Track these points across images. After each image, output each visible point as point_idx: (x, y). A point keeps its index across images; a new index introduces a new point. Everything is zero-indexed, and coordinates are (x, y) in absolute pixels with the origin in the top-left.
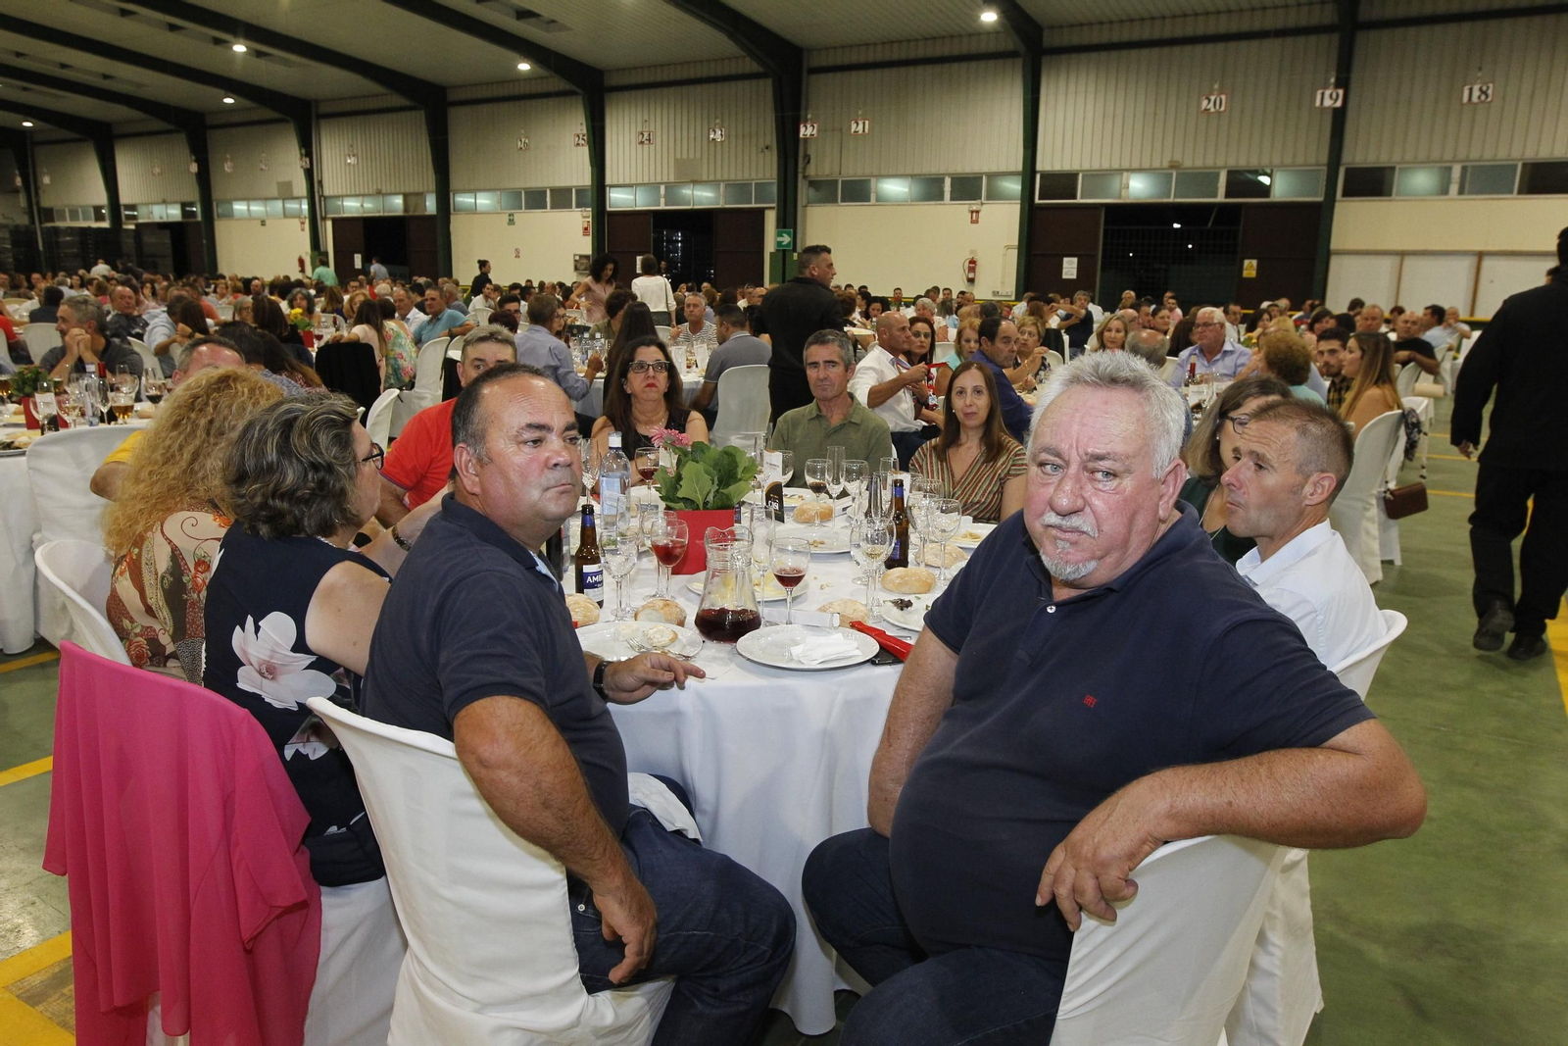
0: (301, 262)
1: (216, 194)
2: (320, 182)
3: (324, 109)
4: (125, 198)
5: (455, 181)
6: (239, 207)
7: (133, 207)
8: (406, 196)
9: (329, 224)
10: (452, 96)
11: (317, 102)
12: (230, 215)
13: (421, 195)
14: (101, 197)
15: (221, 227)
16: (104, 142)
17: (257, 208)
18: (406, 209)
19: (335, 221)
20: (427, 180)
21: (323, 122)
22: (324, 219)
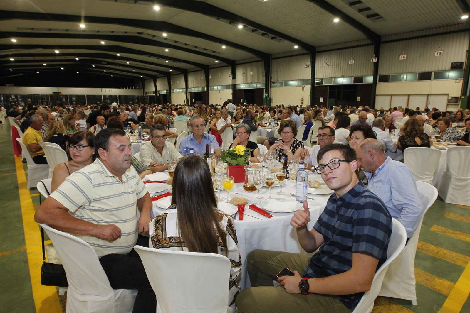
0: (184, 101)
1: (172, 88)
2: (188, 85)
3: (189, 71)
4: (158, 90)
5: (210, 85)
6: (175, 90)
7: (159, 91)
8: (202, 87)
9: (189, 93)
10: (210, 67)
11: (188, 69)
12: (173, 92)
13: (204, 87)
14: (154, 90)
15: (172, 94)
16: (155, 79)
17: (178, 90)
18: (202, 90)
19: (190, 93)
20: (204, 84)
21: (189, 73)
22: (188, 92)
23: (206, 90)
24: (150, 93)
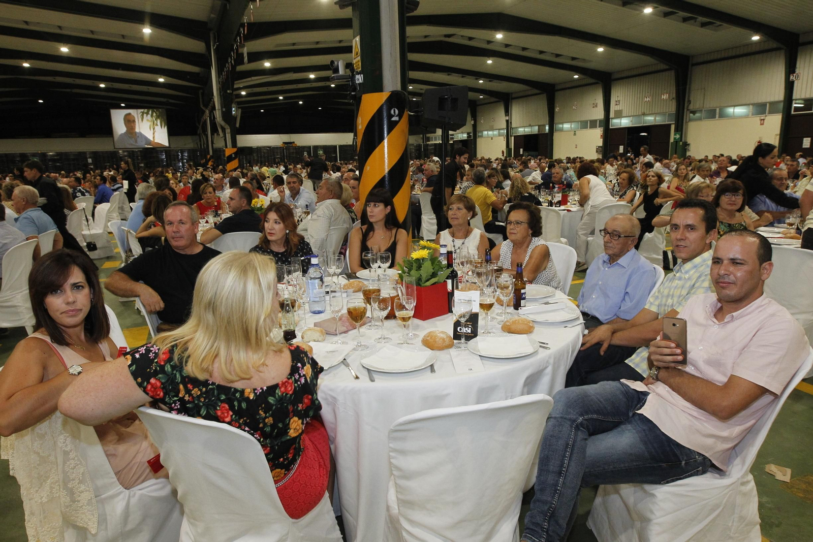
0: (503, 152)
1: (478, 129)
2: (511, 123)
3: (514, 96)
5: (556, 120)
6: (485, 133)
8: (539, 126)
9: (513, 138)
11: (512, 93)
12: (482, 136)
13: (544, 126)
15: (479, 140)
17: (490, 133)
18: (539, 131)
19: (515, 137)
20: (545, 120)
21: (513, 101)
22: (511, 136)
24: (436, 140)
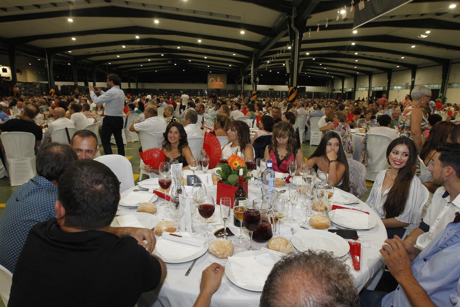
23: (386, 90)
